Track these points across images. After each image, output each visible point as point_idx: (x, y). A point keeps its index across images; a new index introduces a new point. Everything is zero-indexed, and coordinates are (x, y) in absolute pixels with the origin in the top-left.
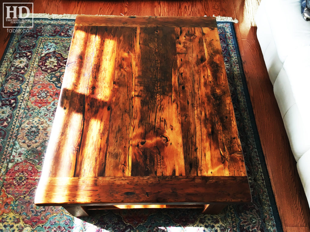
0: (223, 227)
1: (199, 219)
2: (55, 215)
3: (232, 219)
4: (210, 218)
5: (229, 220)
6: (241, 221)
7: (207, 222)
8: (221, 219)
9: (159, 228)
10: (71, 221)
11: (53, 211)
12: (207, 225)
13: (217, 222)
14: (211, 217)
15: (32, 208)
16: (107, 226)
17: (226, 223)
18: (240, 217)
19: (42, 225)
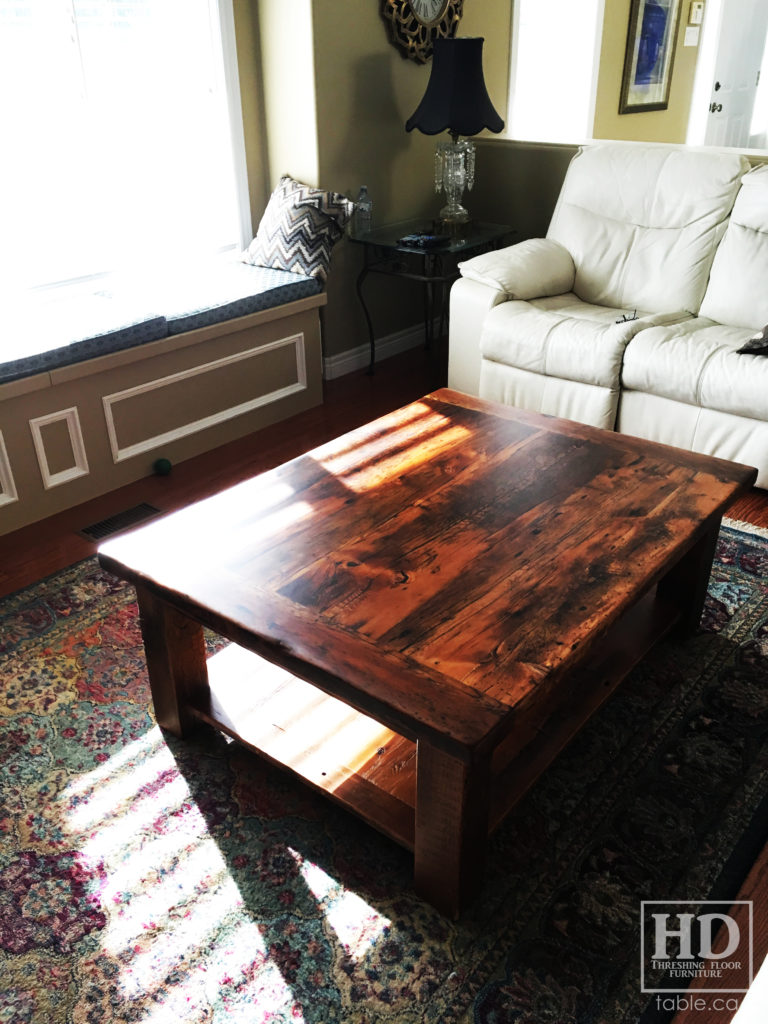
0: (445, 959)
2: (132, 702)
3: (487, 959)
4: (428, 915)
5: (477, 957)
6: (508, 981)
7: (411, 918)
8: (456, 938)
10: (146, 727)
11: (135, 694)
12: (408, 924)
13: (440, 937)
14: (434, 917)
15: (110, 671)
17: (461, 956)
18: (515, 973)
19: (96, 705)
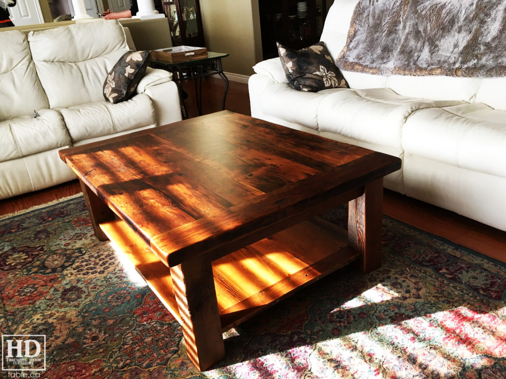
0: (399, 271)
1: (367, 280)
3: (399, 261)
4: (378, 273)
5: (399, 263)
6: (410, 258)
7: (378, 278)
8: (389, 267)
9: (332, 312)
12: (381, 279)
13: (389, 271)
14: (378, 271)
16: (262, 352)
17: (397, 267)
18: (405, 256)
